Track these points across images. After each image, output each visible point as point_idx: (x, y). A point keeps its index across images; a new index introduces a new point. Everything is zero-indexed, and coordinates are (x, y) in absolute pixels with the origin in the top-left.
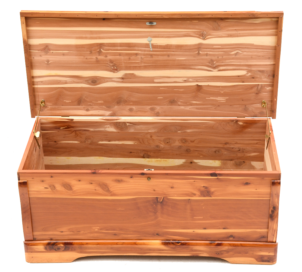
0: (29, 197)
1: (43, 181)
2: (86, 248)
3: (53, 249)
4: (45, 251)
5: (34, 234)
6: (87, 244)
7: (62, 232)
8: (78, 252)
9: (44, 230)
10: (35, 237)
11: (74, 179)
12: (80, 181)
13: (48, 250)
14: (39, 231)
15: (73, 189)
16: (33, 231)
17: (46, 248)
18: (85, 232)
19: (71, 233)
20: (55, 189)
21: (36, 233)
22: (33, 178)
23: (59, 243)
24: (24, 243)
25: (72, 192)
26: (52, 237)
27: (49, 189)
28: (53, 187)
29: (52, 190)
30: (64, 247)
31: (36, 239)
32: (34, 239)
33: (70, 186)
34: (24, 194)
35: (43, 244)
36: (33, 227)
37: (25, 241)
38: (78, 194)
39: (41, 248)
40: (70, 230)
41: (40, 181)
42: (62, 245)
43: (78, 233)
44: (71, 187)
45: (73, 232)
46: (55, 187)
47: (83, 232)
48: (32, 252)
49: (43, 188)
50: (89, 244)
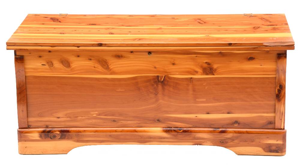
0: (25, 76)
1: (40, 57)
2: (83, 136)
3: (49, 137)
4: (40, 139)
5: (29, 121)
6: (85, 131)
7: (59, 118)
8: (75, 141)
9: (40, 115)
10: (30, 124)
11: (73, 55)
12: (78, 56)
13: (43, 138)
14: (34, 117)
15: (71, 67)
16: (28, 117)
17: (41, 136)
18: (83, 118)
19: (68, 119)
20: (53, 66)
21: (31, 119)
22: (30, 53)
23: (55, 131)
24: (18, 130)
25: (70, 69)
26: (47, 123)
27: (47, 67)
28: (51, 64)
29: (49, 67)
30: (60, 134)
31: (31, 127)
32: (28, 126)
33: (68, 62)
34: (20, 71)
35: (39, 132)
36: (28, 112)
37: (19, 128)
38: (77, 72)
39: (36, 136)
40: (67, 116)
41: (38, 57)
42: (58, 133)
43: (76, 118)
44: (69, 64)
45: (70, 117)
46: (52, 64)
47: (81, 118)
48: (25, 141)
49: (40, 65)
50: (87, 132)
